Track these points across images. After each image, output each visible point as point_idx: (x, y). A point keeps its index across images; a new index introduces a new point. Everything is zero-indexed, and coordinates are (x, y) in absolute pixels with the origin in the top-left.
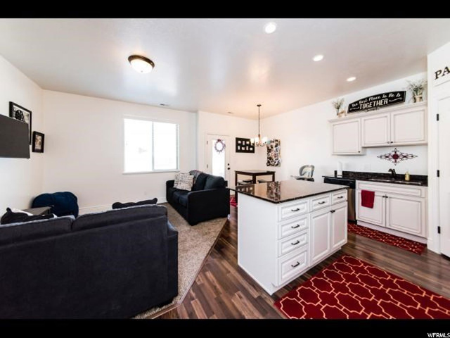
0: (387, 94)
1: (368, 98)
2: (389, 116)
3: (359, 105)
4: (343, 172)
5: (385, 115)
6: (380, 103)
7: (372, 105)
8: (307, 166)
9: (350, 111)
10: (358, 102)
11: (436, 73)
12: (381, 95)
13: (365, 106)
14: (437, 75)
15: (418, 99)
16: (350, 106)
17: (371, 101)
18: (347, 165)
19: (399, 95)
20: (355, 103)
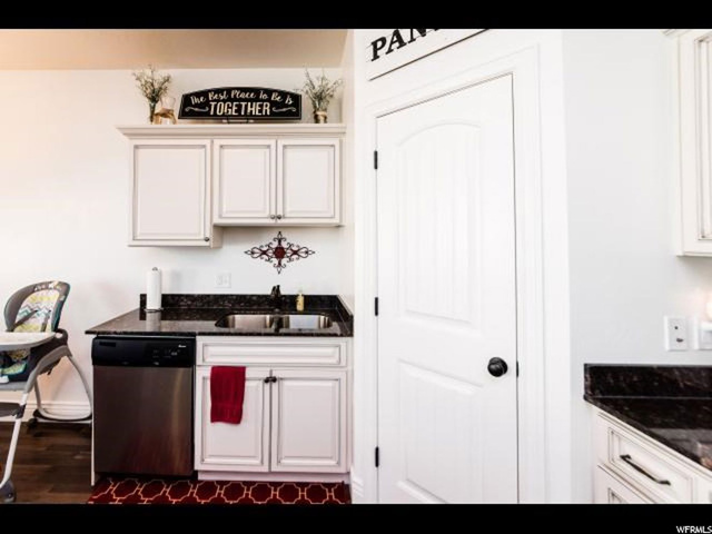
0: (269, 92)
1: (229, 90)
2: (273, 147)
3: (207, 104)
4: (164, 297)
5: (266, 142)
6: (254, 109)
7: (238, 111)
8: (45, 286)
9: (184, 115)
10: (205, 93)
11: (374, 44)
12: (256, 91)
13: (223, 108)
14: (376, 50)
15: (322, 119)
16: (186, 99)
17: (235, 99)
18: (176, 276)
19: (289, 101)
20: (198, 94)
